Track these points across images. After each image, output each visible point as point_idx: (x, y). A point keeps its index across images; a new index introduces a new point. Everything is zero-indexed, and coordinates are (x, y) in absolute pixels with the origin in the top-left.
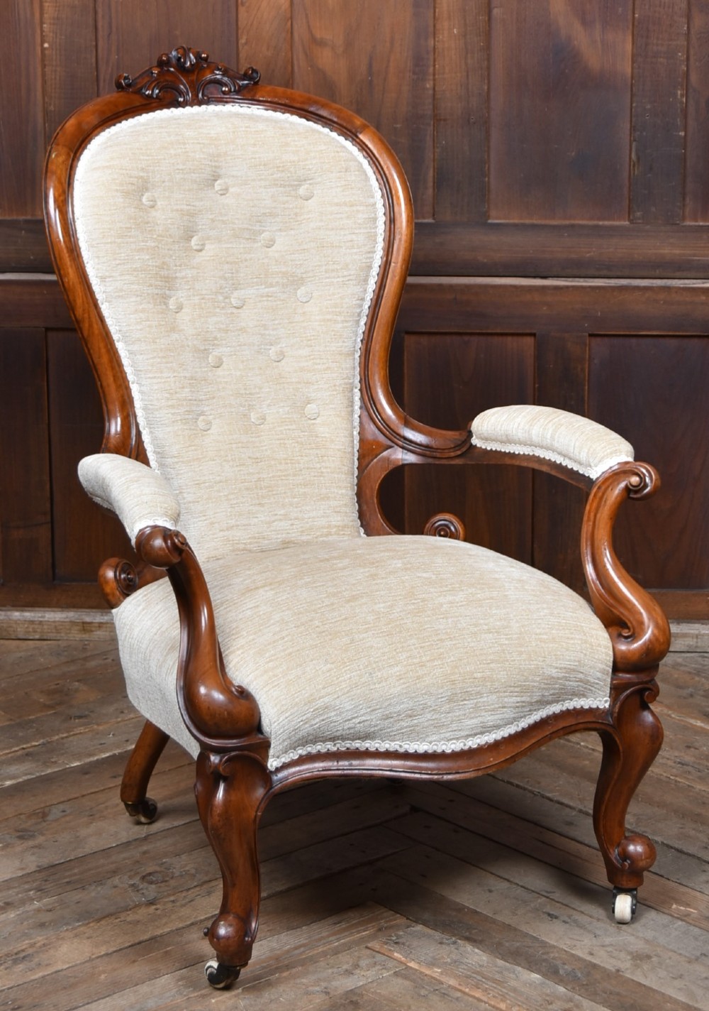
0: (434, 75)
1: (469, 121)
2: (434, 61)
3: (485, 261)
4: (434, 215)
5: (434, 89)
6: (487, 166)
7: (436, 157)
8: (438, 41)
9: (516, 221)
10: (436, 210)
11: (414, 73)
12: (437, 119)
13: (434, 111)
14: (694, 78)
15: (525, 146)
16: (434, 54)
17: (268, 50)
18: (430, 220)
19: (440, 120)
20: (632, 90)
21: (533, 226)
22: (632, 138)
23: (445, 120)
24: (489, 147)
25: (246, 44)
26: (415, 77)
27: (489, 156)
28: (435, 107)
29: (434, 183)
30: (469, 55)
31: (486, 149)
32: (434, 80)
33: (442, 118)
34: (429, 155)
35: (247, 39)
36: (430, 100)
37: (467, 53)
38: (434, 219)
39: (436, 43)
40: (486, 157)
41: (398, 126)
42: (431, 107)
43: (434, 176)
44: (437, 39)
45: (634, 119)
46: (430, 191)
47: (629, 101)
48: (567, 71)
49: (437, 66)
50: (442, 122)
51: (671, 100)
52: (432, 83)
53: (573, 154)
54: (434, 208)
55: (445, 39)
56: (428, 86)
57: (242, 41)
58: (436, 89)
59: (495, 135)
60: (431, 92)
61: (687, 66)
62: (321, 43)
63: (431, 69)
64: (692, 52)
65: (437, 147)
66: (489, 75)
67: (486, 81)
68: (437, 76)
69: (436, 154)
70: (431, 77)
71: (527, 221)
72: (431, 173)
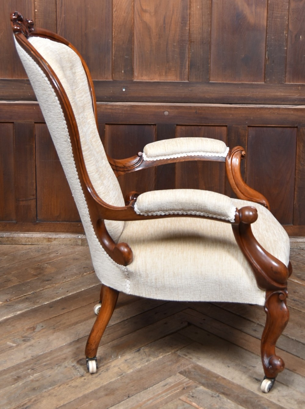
0: (189, 24)
1: (203, 42)
2: (190, 19)
3: (208, 97)
4: (188, 79)
5: (189, 30)
6: (210, 60)
7: (190, 56)
8: (191, 11)
9: (220, 82)
10: (189, 77)
11: (182, 23)
12: (191, 41)
13: (189, 38)
14: (290, 27)
15: (224, 52)
16: (190, 16)
17: (124, 14)
18: (187, 81)
19: (192, 42)
20: (267, 31)
21: (227, 84)
22: (266, 50)
23: (193, 42)
24: (210, 53)
25: (116, 11)
26: (182, 25)
27: (210, 56)
28: (190, 37)
29: (189, 66)
30: (204, 17)
31: (209, 53)
32: (189, 26)
33: (193, 41)
34: (187, 55)
35: (116, 9)
36: (188, 34)
37: (203, 16)
38: (188, 81)
39: (191, 12)
40: (209, 57)
41: (175, 44)
42: (188, 37)
43: (189, 64)
44: (191, 10)
45: (267, 42)
46: (187, 70)
47: (265, 36)
48: (241, 23)
49: (191, 21)
50: (192, 43)
51: (282, 35)
52: (188, 27)
53: (243, 56)
54: (188, 76)
55: (194, 10)
56: (187, 28)
57: (114, 10)
58: (190, 29)
59: (213, 48)
60: (188, 31)
61: (288, 22)
62: (145, 11)
63: (188, 22)
64: (290, 17)
65: (190, 53)
66: (211, 24)
67: (210, 27)
68: (191, 25)
69: (190, 55)
70: (188, 25)
71: (225, 82)
72: (187, 63)
